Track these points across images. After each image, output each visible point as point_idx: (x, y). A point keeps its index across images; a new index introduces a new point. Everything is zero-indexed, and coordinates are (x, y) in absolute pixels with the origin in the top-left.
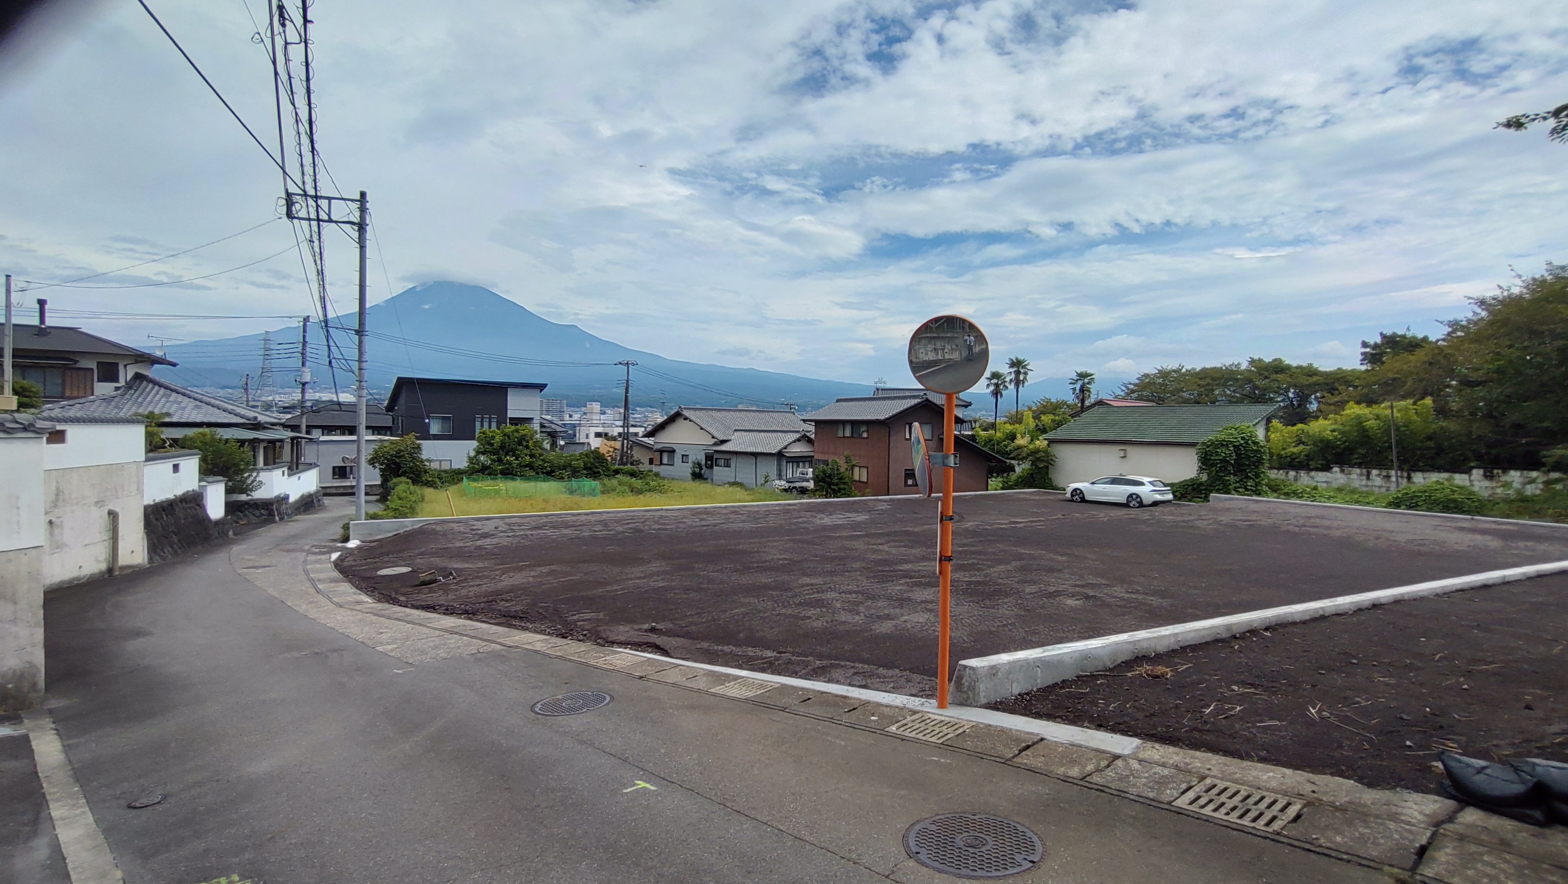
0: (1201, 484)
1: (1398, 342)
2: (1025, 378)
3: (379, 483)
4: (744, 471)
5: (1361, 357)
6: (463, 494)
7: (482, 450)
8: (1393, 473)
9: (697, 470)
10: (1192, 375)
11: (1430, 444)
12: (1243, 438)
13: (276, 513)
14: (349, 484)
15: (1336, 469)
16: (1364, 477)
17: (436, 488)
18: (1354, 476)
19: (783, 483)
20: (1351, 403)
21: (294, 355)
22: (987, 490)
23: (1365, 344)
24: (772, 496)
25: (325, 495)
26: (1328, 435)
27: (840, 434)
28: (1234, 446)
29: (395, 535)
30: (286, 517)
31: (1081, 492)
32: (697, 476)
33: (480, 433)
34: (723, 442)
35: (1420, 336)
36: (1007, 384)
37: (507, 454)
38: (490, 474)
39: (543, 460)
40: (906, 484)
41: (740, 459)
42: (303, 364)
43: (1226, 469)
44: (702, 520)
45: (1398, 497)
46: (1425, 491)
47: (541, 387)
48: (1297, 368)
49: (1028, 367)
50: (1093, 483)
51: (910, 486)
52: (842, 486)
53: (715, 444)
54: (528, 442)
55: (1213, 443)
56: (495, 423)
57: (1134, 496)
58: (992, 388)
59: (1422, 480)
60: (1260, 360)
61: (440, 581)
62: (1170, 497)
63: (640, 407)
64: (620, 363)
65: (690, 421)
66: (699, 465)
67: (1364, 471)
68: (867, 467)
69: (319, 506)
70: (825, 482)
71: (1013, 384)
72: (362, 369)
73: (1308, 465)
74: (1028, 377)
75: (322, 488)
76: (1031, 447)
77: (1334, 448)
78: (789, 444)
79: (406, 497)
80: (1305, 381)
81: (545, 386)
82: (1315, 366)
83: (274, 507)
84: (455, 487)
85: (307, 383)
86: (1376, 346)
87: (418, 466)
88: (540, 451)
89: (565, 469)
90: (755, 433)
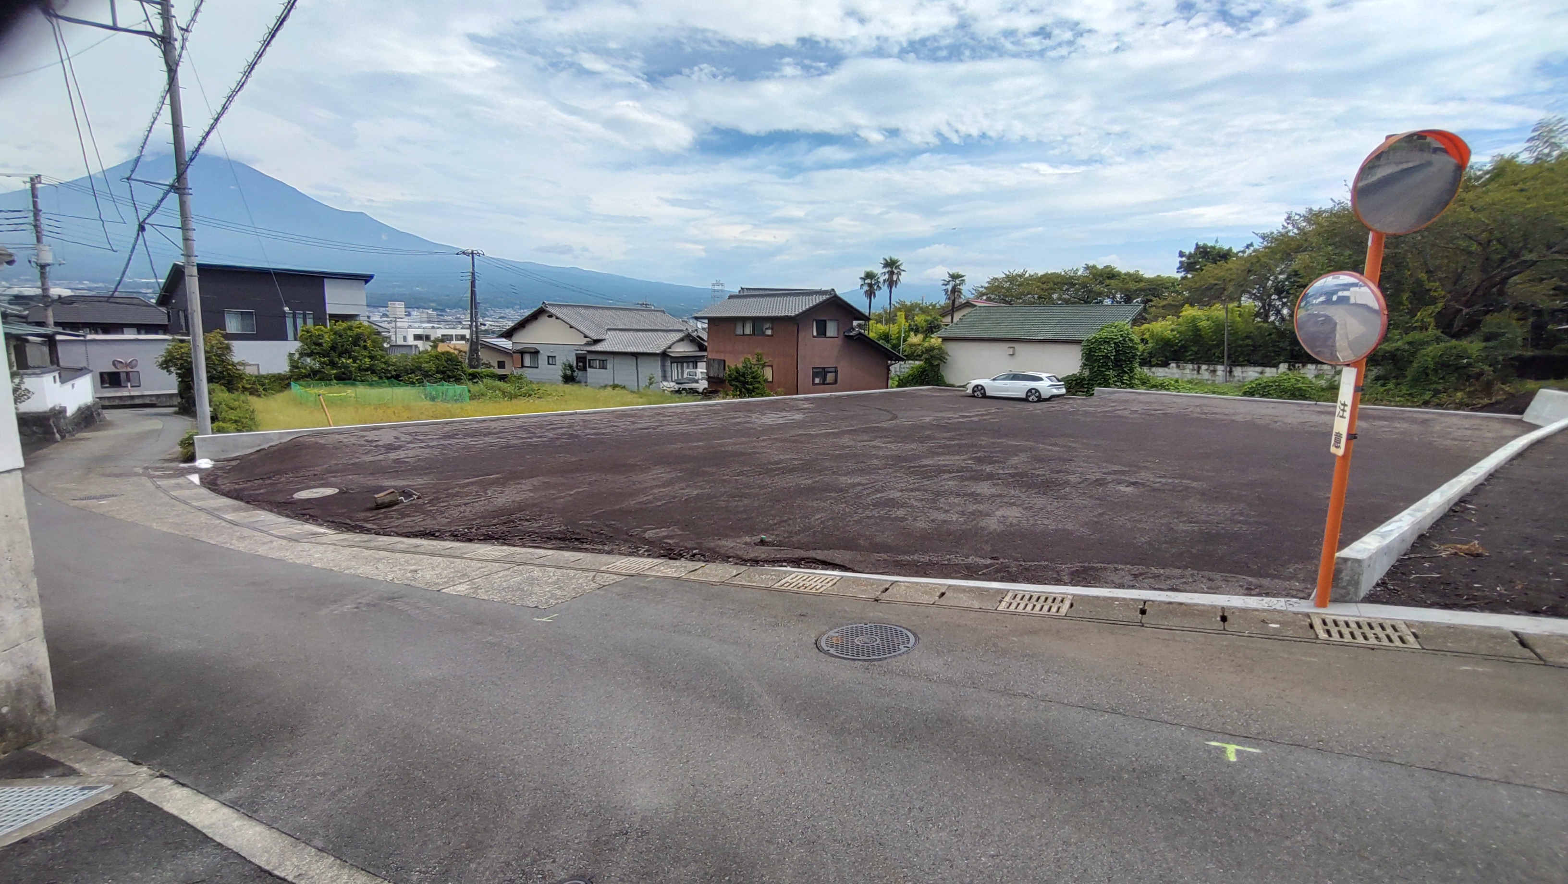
0: (1084, 379)
1: (1209, 252)
2: (898, 278)
3: (176, 391)
4: (624, 372)
5: (1178, 265)
6: (299, 402)
7: (309, 351)
8: (1220, 368)
9: (569, 372)
10: (1035, 280)
11: (1249, 342)
12: (1121, 336)
13: (55, 430)
14: (126, 394)
15: (1173, 365)
16: (1195, 372)
17: (259, 396)
18: (1187, 371)
19: (672, 384)
20: (1187, 306)
21: (23, 227)
22: (887, 387)
23: (1181, 254)
24: (662, 396)
25: (104, 407)
26: (1168, 334)
27: (739, 331)
28: (1115, 343)
29: (258, 451)
30: (67, 435)
31: (983, 388)
32: (569, 379)
33: (303, 331)
34: (597, 342)
35: (1226, 248)
36: (880, 285)
37: (340, 356)
38: (321, 379)
39: (385, 363)
40: (814, 384)
41: (618, 360)
42: (39, 240)
43: (1107, 365)
44: (634, 423)
45: (1252, 387)
46: (1275, 381)
47: (367, 279)
48: (1125, 274)
49: (902, 268)
50: (994, 380)
51: (817, 384)
52: (757, 385)
53: (587, 344)
54: (365, 341)
55: (1097, 340)
56: (311, 320)
57: (1033, 391)
58: (866, 288)
59: (1240, 374)
60: (1094, 267)
61: (402, 502)
62: (1063, 391)
63: (449, 308)
64: (464, 253)
65: (557, 318)
66: (571, 367)
67: (1196, 366)
68: (772, 366)
69: (101, 421)
70: (738, 381)
71: (886, 284)
72: (188, 239)
73: (1150, 361)
74: (900, 277)
75: (100, 398)
76: (926, 344)
77: (1172, 346)
78: (674, 343)
79: (240, 407)
80: (1133, 286)
81: (371, 277)
82: (1141, 273)
83: (51, 422)
84: (281, 394)
85: (49, 265)
86: (1190, 256)
87: (230, 369)
88: (380, 352)
89: (413, 372)
90: (632, 333)
